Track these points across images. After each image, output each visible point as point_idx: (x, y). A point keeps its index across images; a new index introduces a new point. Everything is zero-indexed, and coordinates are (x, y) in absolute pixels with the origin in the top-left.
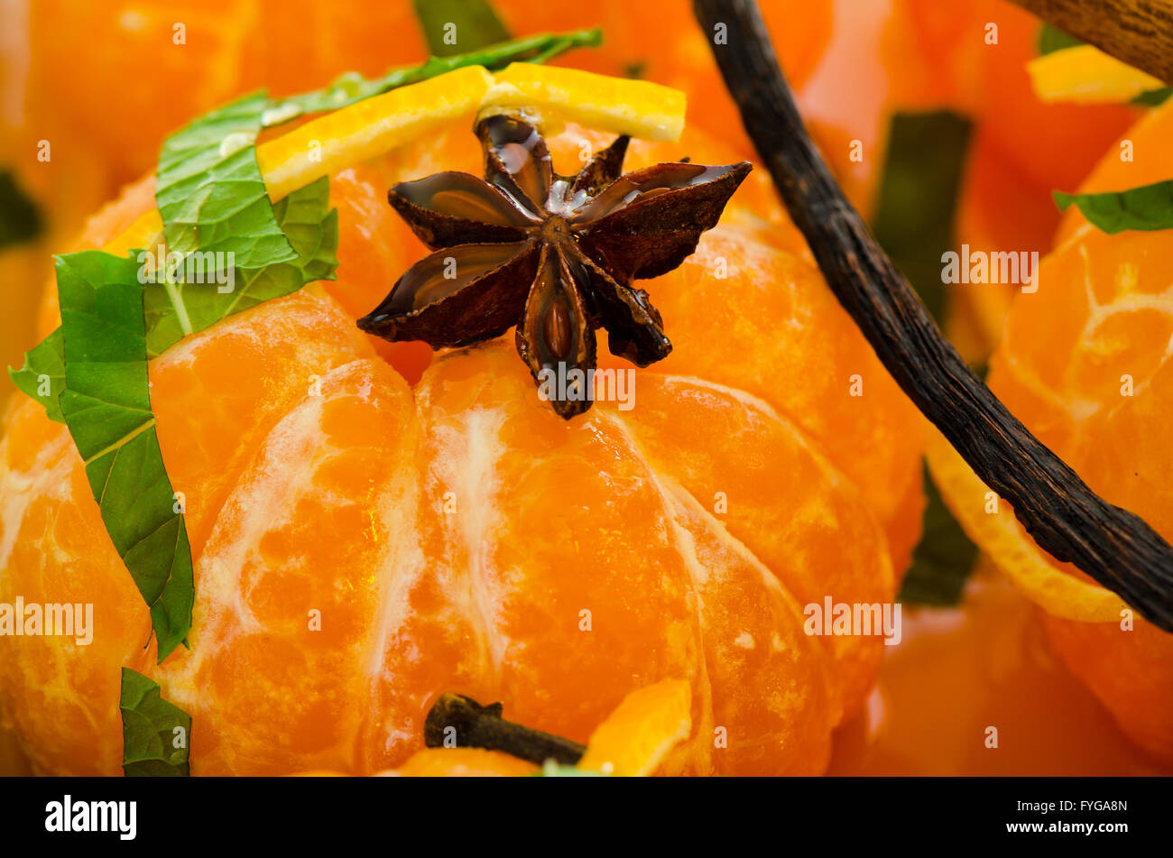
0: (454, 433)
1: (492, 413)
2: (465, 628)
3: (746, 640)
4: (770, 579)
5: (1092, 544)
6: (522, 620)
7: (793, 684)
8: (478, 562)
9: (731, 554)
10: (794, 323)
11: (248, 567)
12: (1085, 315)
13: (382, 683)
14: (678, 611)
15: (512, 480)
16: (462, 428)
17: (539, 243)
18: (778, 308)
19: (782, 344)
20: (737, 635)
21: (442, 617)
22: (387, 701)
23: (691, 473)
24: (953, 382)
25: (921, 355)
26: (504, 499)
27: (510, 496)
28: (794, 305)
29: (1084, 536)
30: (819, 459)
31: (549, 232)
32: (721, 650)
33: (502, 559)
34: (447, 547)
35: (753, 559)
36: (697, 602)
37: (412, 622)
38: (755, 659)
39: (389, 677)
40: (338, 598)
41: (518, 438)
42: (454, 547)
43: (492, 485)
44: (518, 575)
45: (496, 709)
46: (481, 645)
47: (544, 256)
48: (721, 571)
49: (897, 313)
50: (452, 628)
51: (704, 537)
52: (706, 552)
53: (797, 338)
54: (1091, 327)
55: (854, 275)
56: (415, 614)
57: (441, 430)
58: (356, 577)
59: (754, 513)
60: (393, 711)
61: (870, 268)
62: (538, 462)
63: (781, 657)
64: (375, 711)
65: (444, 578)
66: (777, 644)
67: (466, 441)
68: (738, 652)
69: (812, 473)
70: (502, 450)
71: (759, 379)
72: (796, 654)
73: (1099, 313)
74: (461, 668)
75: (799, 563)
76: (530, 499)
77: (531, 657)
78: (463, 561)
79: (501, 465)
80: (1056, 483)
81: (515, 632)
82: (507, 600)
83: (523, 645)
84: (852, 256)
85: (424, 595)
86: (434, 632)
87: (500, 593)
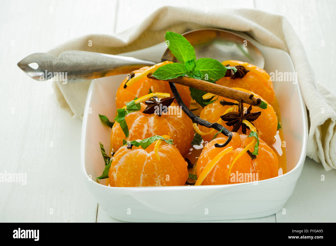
3: (175, 135)
4: (178, 132)
7: (180, 139)
8: (152, 128)
9: (174, 129)
11: (133, 130)
14: (169, 131)
21: (149, 132)
23: (171, 123)
26: (154, 123)
32: (173, 136)
33: (154, 127)
35: (176, 130)
36: (171, 131)
37: (147, 133)
38: (176, 137)
48: (173, 130)
50: (150, 133)
51: (172, 127)
54: (205, 112)
57: (149, 119)
58: (142, 130)
59: (176, 126)
62: (157, 120)
63: (179, 137)
65: (149, 129)
66: (178, 136)
67: (151, 119)
69: (182, 124)
70: (154, 119)
75: (181, 131)
76: (156, 122)
78: (151, 127)
79: (154, 120)
81: (155, 133)
85: (148, 131)
86: (149, 133)
87: (154, 130)
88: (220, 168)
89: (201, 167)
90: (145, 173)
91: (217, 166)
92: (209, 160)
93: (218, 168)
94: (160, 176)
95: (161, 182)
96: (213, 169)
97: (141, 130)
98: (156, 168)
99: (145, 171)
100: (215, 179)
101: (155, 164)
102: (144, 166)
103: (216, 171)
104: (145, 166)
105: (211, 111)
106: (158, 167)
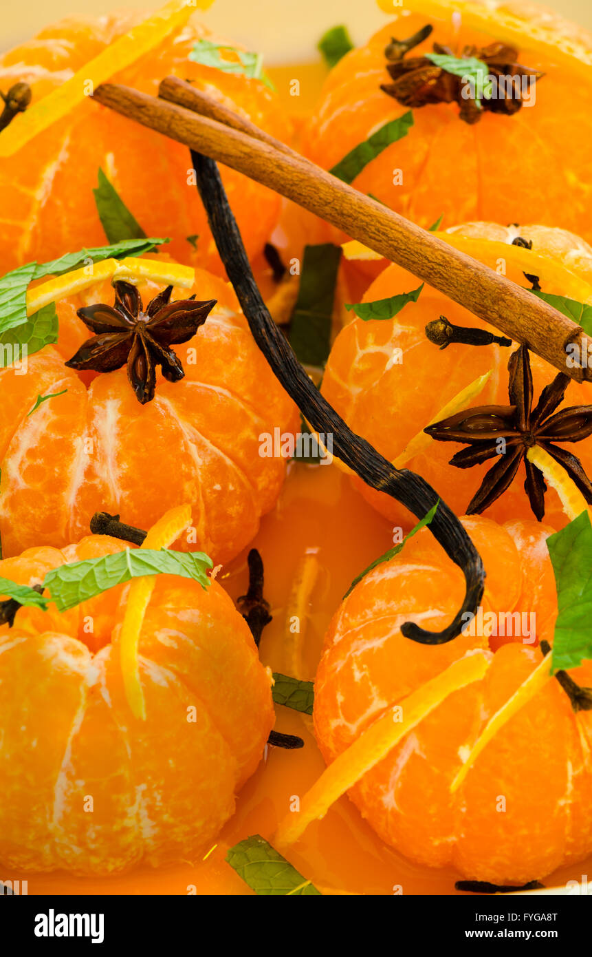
0: (101, 408)
1: (116, 400)
2: (105, 487)
3: (218, 487)
4: (229, 462)
5: (346, 451)
6: (126, 482)
7: (237, 503)
8: (110, 460)
9: (212, 452)
10: (240, 359)
11: (22, 463)
12: (354, 353)
13: (74, 507)
14: (189, 477)
15: (122, 428)
16: (104, 407)
17: (134, 334)
18: (234, 352)
19: (234, 368)
20: (214, 485)
21: (96, 482)
22: (76, 513)
23: (196, 421)
24: (300, 383)
25: (288, 372)
26: (119, 435)
27: (122, 434)
28: (240, 351)
29: (344, 448)
30: (249, 413)
31: (137, 329)
32: (208, 491)
33: (119, 458)
34: (98, 454)
35: (222, 454)
36: (198, 473)
37: (85, 484)
38: (221, 494)
39: (76, 505)
40: (56, 475)
41: (125, 411)
42: (100, 454)
43: (115, 430)
44: (125, 466)
45: (117, 517)
46: (111, 492)
47: (135, 338)
48: (208, 460)
49: (280, 354)
50: (100, 487)
51: (201, 446)
52: (202, 453)
53: (240, 364)
54: (357, 358)
55: (264, 338)
56: (86, 481)
57: (96, 407)
58: (63, 467)
59: (222, 436)
60: (79, 517)
61: (270, 335)
62: (133, 421)
63: (233, 494)
64: (72, 517)
65: (97, 465)
66: (231, 488)
67: (106, 412)
68: (215, 491)
69: (246, 418)
70: (119, 416)
71: (225, 382)
72: (238, 491)
73: (360, 353)
74: (104, 501)
75: (241, 454)
76: (130, 435)
77: (130, 497)
78: (104, 459)
79: (119, 422)
80: (335, 426)
81: (124, 487)
82: (121, 475)
83: (128, 493)
84: (263, 330)
85: (89, 473)
86: (93, 487)
87: (118, 472)
88: (424, 757)
89: (336, 716)
90: (74, 773)
91: (414, 744)
92: (372, 700)
93: (418, 752)
94: (143, 787)
95: (150, 808)
96: (394, 753)
97: (57, 470)
98: (129, 751)
99: (75, 762)
100: (400, 798)
101: (124, 729)
102: (70, 739)
103: (408, 767)
104: (76, 739)
105: (383, 358)
106: (134, 744)
